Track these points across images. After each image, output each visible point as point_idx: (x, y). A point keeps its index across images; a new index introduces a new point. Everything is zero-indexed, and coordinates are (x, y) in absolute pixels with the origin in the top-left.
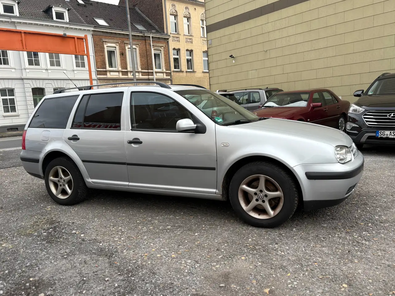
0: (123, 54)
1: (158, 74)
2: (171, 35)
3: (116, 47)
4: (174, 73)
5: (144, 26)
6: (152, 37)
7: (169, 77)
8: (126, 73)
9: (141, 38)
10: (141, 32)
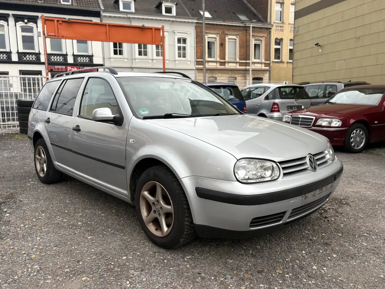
0: (222, 45)
1: (256, 65)
2: (274, 25)
3: (216, 38)
4: (274, 64)
5: (247, 17)
6: (253, 27)
7: (268, 68)
8: (223, 64)
9: (241, 28)
10: (242, 22)
